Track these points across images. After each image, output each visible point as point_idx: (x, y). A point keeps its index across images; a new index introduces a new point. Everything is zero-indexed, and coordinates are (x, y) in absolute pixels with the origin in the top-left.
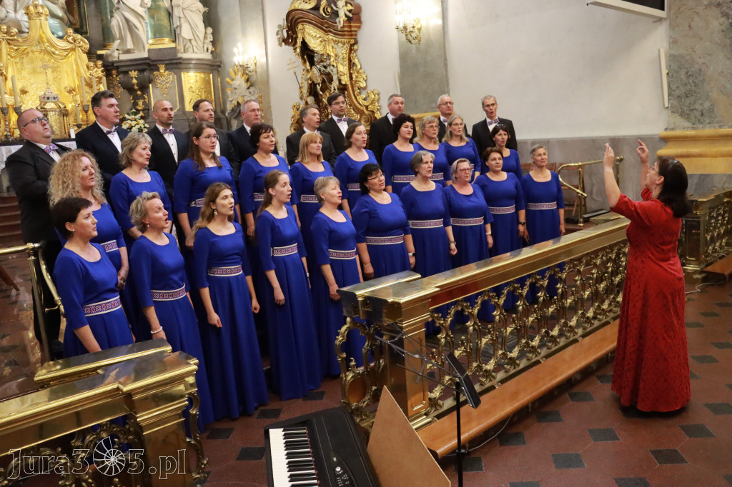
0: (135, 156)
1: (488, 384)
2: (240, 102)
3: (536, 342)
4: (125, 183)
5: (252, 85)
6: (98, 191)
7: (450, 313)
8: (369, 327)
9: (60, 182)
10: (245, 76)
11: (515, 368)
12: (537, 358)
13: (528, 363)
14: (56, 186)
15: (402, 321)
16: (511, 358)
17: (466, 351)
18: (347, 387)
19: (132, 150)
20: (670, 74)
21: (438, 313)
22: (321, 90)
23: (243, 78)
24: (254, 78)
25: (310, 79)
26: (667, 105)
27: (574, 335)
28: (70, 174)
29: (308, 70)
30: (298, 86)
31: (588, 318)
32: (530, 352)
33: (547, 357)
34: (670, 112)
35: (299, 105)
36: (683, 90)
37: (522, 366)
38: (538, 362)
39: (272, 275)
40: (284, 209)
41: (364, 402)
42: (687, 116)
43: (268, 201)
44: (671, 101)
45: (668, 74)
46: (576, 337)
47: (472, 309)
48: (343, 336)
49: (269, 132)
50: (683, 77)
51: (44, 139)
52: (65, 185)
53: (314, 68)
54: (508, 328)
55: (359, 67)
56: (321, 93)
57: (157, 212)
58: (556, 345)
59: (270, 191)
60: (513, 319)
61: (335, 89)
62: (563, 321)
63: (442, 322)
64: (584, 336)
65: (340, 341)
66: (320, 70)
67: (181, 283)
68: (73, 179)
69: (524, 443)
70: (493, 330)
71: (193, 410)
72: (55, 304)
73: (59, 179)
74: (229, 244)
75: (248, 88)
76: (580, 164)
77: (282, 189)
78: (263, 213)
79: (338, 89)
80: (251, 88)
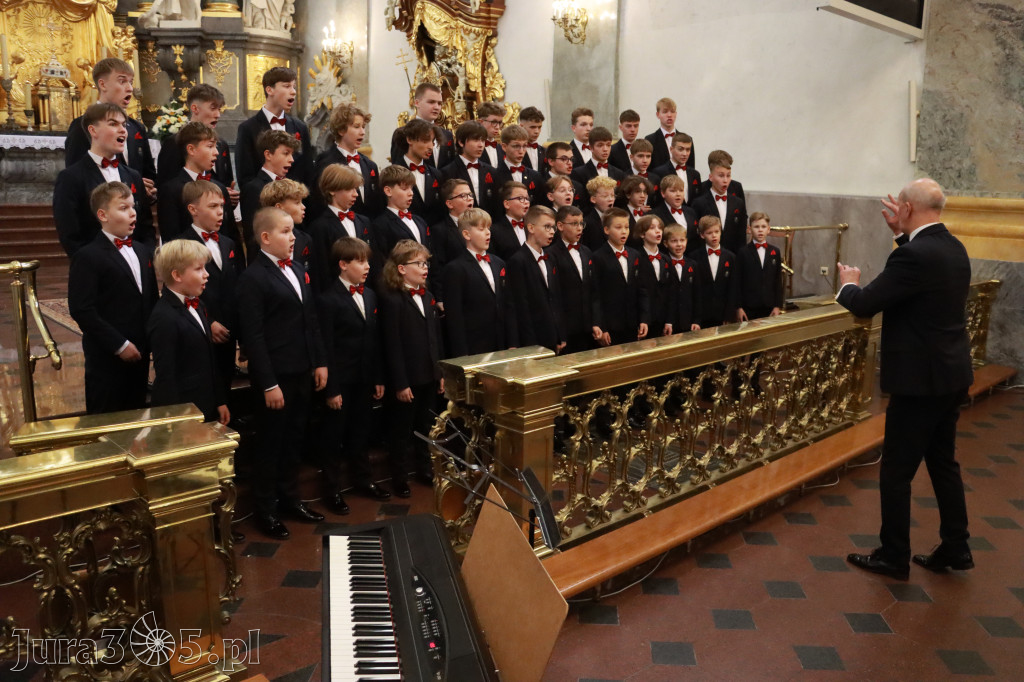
1: (634, 511)
2: (325, 103)
3: (704, 461)
5: (344, 82)
7: (590, 408)
8: (479, 417)
10: (336, 67)
11: (673, 493)
12: (705, 483)
13: (692, 488)
15: (523, 410)
16: (669, 479)
17: (608, 463)
18: (441, 497)
20: (921, 117)
21: (573, 406)
23: (333, 71)
24: (347, 72)
26: (913, 159)
27: (758, 457)
29: (424, 67)
31: (779, 435)
32: (696, 473)
33: (719, 482)
34: (916, 168)
35: (408, 116)
36: (936, 139)
37: (683, 491)
38: (705, 488)
41: (463, 520)
42: (939, 176)
44: (919, 154)
45: (918, 116)
46: (761, 459)
47: (621, 405)
48: (441, 426)
50: (938, 122)
53: (433, 65)
54: (668, 437)
55: (496, 69)
58: (732, 468)
60: (677, 425)
61: (459, 97)
62: (744, 436)
63: (578, 419)
64: (771, 459)
65: (436, 432)
66: (441, 69)
69: (677, 592)
70: (648, 439)
71: (226, 507)
72: (45, 350)
75: (339, 85)
76: (788, 228)
79: (464, 98)
80: (343, 85)
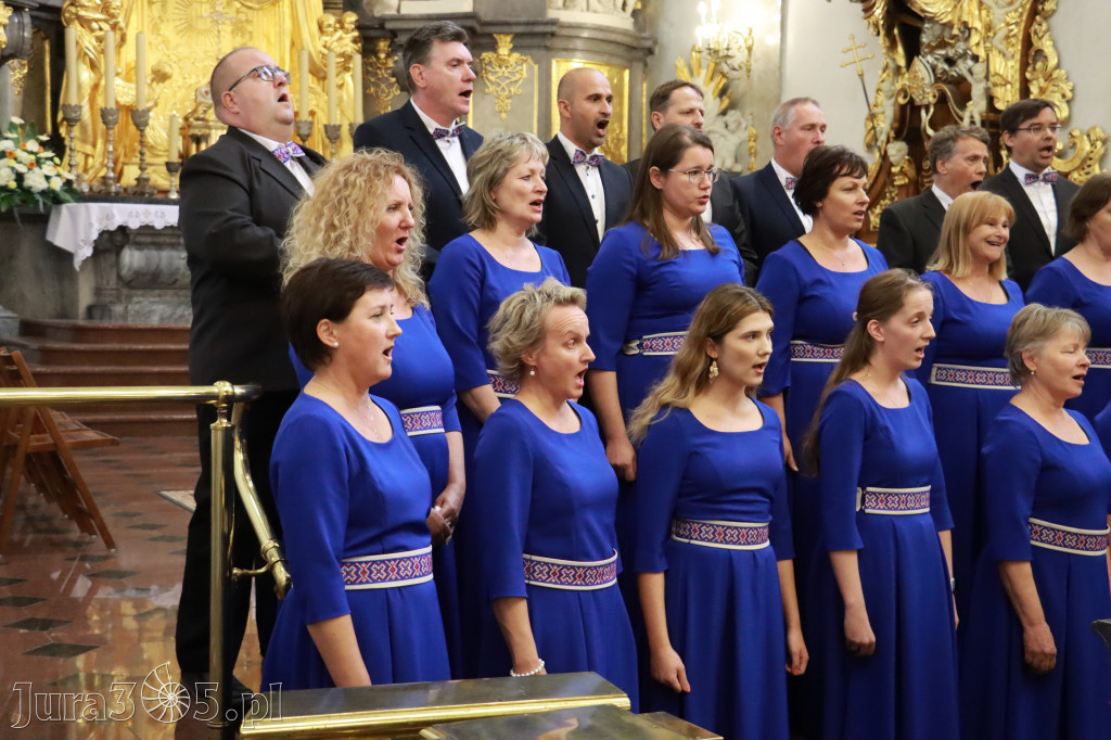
0: (505, 198)
4: (478, 264)
5: (733, 106)
6: (408, 275)
9: (322, 224)
10: (718, 78)
14: (310, 230)
19: (494, 183)
22: (933, 124)
23: (713, 85)
24: (740, 87)
25: (904, 92)
28: (353, 210)
29: (898, 69)
30: (865, 112)
39: (848, 567)
40: (901, 385)
43: (861, 358)
49: (859, 177)
51: (277, 126)
52: (333, 235)
55: (1052, 61)
56: (930, 132)
57: (566, 345)
59: (872, 327)
61: (973, 123)
66: (934, 69)
67: (608, 547)
68: (356, 227)
72: (261, 560)
73: (321, 215)
74: (743, 458)
75: (724, 113)
77: (907, 330)
78: (843, 386)
79: (983, 124)
80: (731, 113)
